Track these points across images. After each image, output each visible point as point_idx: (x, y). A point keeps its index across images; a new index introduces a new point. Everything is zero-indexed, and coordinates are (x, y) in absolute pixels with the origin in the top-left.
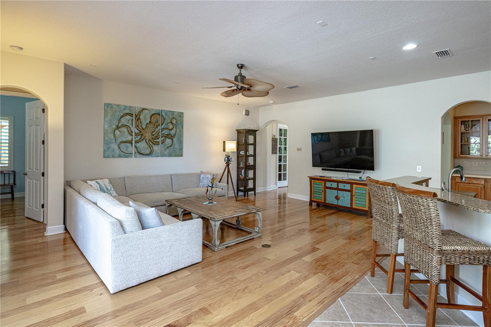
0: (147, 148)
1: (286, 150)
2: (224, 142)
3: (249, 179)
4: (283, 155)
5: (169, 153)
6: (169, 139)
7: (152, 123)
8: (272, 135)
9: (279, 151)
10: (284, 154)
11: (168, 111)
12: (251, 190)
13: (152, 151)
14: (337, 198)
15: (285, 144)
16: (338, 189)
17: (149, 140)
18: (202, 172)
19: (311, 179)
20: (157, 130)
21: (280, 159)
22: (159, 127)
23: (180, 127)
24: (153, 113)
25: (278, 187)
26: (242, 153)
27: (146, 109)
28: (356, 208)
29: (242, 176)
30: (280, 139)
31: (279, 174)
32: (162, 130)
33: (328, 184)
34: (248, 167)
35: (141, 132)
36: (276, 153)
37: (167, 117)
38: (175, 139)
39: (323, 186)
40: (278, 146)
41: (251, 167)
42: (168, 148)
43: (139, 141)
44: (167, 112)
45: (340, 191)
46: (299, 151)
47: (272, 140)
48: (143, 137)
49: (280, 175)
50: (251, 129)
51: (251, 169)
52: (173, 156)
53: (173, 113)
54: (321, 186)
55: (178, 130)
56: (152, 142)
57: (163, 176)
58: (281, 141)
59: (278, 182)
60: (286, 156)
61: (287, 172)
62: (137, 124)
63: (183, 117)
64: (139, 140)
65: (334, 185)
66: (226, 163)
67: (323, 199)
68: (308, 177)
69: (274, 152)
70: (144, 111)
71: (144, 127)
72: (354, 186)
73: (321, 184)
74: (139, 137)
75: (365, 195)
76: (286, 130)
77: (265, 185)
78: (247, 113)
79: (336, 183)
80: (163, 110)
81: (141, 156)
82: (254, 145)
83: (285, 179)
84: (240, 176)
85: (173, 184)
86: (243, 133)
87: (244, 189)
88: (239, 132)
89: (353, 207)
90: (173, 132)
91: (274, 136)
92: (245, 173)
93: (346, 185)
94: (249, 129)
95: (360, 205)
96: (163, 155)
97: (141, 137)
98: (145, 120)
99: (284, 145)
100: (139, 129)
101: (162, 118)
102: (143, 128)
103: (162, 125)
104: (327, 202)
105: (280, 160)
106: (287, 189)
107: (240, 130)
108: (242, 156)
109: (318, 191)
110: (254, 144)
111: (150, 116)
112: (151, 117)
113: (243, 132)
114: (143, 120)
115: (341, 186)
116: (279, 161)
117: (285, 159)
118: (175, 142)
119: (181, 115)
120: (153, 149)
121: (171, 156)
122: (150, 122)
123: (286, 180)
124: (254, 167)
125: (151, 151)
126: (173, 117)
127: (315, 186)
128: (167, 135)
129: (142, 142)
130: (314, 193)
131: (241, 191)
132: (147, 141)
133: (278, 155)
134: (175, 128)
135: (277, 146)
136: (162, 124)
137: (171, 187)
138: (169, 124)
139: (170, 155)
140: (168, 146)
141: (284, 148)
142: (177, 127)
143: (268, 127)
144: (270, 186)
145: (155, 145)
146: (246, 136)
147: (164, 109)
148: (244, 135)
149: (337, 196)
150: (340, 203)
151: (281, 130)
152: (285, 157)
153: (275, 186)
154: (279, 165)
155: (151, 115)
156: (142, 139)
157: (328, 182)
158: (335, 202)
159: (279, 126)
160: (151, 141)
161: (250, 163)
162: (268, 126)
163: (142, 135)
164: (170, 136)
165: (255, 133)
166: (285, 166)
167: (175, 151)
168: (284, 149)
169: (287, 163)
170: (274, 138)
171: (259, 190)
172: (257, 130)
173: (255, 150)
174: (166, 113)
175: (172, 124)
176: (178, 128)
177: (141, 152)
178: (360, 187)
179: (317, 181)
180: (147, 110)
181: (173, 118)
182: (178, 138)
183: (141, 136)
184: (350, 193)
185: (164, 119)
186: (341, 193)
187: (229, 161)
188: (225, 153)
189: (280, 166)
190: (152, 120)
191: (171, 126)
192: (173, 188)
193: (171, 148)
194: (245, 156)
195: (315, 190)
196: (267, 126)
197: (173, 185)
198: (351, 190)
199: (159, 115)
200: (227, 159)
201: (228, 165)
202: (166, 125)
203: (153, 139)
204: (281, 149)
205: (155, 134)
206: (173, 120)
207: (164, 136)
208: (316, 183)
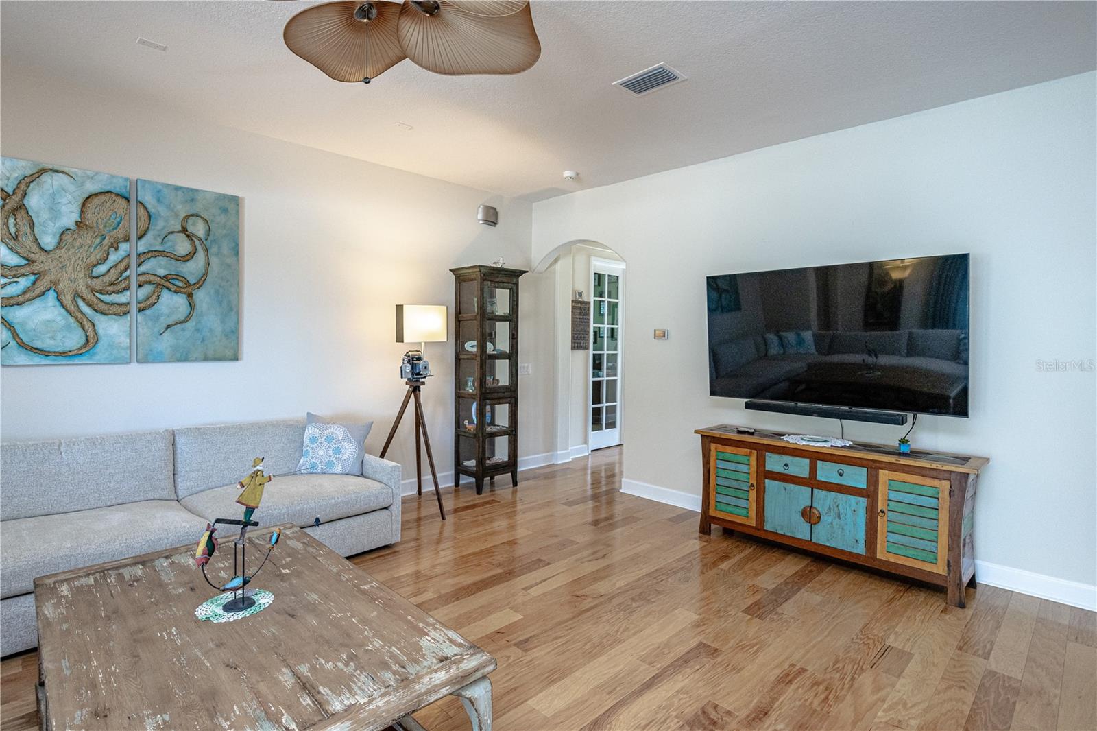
0: (68, 328)
1: (616, 340)
2: (399, 309)
3: (493, 435)
4: (605, 352)
5: (175, 348)
6: (176, 292)
7: (88, 228)
8: (574, 292)
9: (595, 342)
10: (607, 350)
11: (168, 185)
12: (500, 468)
13: (92, 340)
14: (809, 515)
15: (611, 322)
16: (812, 482)
17: (77, 294)
18: (312, 418)
19: (709, 440)
20: (114, 257)
21: (597, 362)
22: (124, 247)
23: (225, 250)
24: (92, 188)
25: (590, 449)
26: (472, 346)
27: (57, 172)
28: (892, 560)
29: (471, 422)
30: (599, 305)
31: (593, 409)
32: (143, 257)
33: (774, 463)
34: (489, 395)
35: (31, 261)
36: (587, 348)
37: (163, 211)
38: (201, 296)
39: (754, 468)
40: (592, 326)
41: (501, 395)
42: (168, 327)
43: (21, 299)
44: (165, 191)
45: (824, 493)
46: (661, 341)
47: (573, 307)
48: (41, 287)
49: (597, 413)
50: (499, 266)
51: (500, 400)
52: (196, 360)
53: (191, 195)
54: (744, 468)
55: (214, 261)
56: (88, 304)
57: (130, 440)
58: (599, 315)
59: (591, 434)
60: (616, 355)
61: (618, 403)
62: (13, 230)
63: (237, 212)
64: (24, 293)
65: (800, 467)
66: (407, 384)
67: (753, 514)
68: (696, 432)
69: (578, 342)
70: (46, 178)
71: (48, 241)
72: (884, 475)
73: (744, 459)
74: (24, 283)
75: (932, 514)
76: (614, 280)
77: (550, 445)
78: (491, 218)
79: (807, 461)
80: (144, 181)
81: (37, 359)
82: (510, 321)
83: (611, 425)
84: (466, 423)
85: (179, 466)
86: (473, 280)
87: (477, 466)
88: (460, 276)
89: (879, 556)
90: (192, 269)
91: (580, 294)
92: (481, 413)
93: (848, 469)
94: (494, 266)
95: (911, 553)
96: (148, 357)
97: (34, 283)
98: (54, 212)
99: (608, 324)
100: (23, 251)
101: (142, 211)
102: (47, 248)
103: (140, 238)
104: (768, 527)
105: (597, 366)
106: (616, 458)
107: (462, 272)
108: (472, 357)
109: (734, 484)
110: (513, 318)
111: (81, 201)
112: (84, 205)
113: (473, 276)
114: (45, 215)
115: (826, 472)
116: (594, 368)
117: (610, 364)
118: (205, 306)
119: (231, 205)
120: (94, 330)
121: (185, 359)
122: (77, 223)
123: (615, 427)
124: (510, 395)
125: (87, 341)
126: (193, 212)
127: (721, 464)
128: (165, 277)
129: (37, 302)
130: (720, 489)
131: (468, 472)
132: (67, 299)
133: (591, 352)
134: (201, 255)
135: (589, 326)
136: (140, 233)
137: (168, 483)
138: (171, 237)
139: (183, 357)
140: (170, 321)
141: (610, 332)
142: (214, 250)
143: (559, 266)
144: (568, 449)
145: (106, 317)
146: (482, 290)
147: (148, 178)
148: (476, 286)
149: (811, 507)
150: (825, 536)
151: (599, 277)
152: (613, 358)
153: (584, 446)
154: (594, 382)
155: (86, 196)
156: (37, 292)
157: (773, 455)
158: (801, 531)
159: (595, 266)
160: (84, 300)
161: (498, 380)
162: (559, 263)
163: (38, 275)
164: (180, 284)
165: (515, 281)
166: (612, 385)
167: (203, 341)
168: (610, 335)
169: (619, 378)
170: (580, 302)
171: (528, 462)
172: (522, 272)
173: (514, 337)
174: (159, 191)
175: (189, 237)
176: (217, 255)
177: (38, 344)
178: (909, 480)
179: (728, 449)
180: (61, 175)
181: (193, 215)
182: (217, 292)
183: (32, 278)
184: (863, 501)
185: (150, 217)
186: (824, 500)
187: (418, 374)
188: (402, 349)
189: (597, 386)
190: (89, 215)
191: (183, 247)
192: (180, 485)
193: (183, 330)
194: (478, 359)
195: (721, 481)
196: (556, 261)
197: (180, 474)
198: (872, 488)
199: (122, 202)
200: (409, 368)
201: (416, 390)
202: (160, 240)
203: (93, 290)
204: (601, 335)
205: (108, 271)
206: (194, 224)
207: (149, 283)
208: (727, 456)
